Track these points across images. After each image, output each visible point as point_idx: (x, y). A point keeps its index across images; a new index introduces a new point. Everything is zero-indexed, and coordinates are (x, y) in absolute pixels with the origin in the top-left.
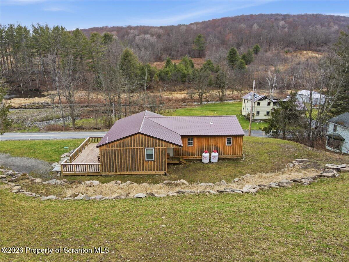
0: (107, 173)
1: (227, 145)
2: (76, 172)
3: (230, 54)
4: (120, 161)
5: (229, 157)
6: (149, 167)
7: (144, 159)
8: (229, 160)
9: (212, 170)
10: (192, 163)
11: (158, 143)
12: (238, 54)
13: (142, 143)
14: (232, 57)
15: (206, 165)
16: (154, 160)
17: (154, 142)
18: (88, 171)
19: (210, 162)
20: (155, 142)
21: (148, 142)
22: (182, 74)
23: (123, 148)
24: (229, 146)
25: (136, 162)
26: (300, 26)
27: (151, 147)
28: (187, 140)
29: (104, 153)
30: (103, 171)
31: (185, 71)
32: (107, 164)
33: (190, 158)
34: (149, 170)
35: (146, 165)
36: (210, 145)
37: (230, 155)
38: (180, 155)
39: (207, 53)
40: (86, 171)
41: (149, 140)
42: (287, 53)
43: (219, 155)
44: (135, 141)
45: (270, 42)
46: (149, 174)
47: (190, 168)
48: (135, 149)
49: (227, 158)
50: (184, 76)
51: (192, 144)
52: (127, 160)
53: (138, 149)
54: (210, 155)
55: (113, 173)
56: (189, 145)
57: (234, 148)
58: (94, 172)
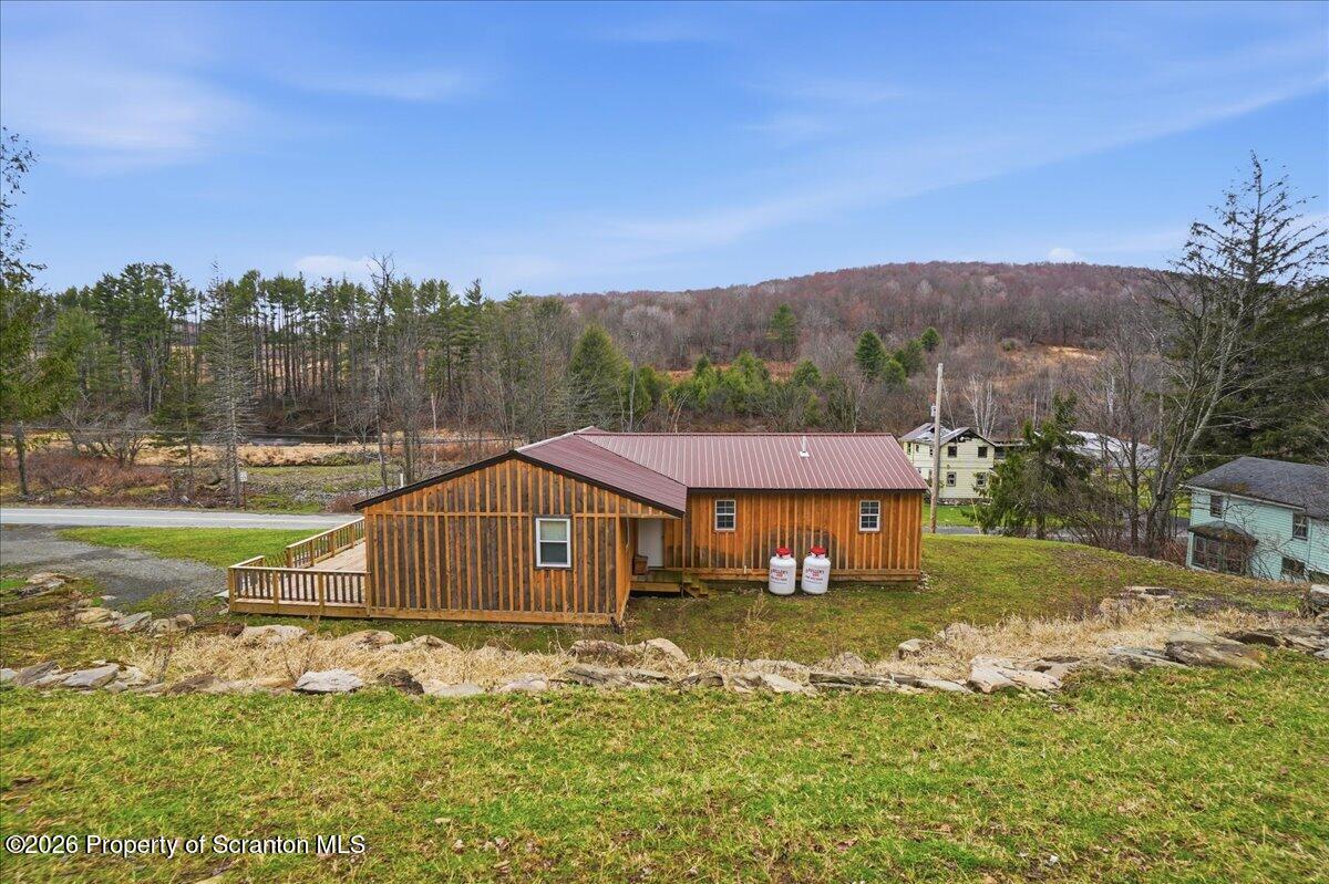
0: (390, 611)
1: (861, 529)
2: (281, 602)
3: (863, 348)
4: (438, 564)
5: (872, 575)
6: (548, 595)
7: (531, 562)
8: (874, 586)
9: (806, 620)
10: (730, 595)
11: (585, 498)
12: (883, 346)
13: (525, 497)
14: (868, 355)
15: (786, 602)
16: (569, 565)
17: (570, 493)
18: (322, 602)
19: (799, 591)
20: (573, 495)
21: (546, 491)
22: (736, 393)
23: (451, 514)
24: (870, 534)
25: (500, 571)
26: (1037, 288)
27: (557, 511)
28: (713, 510)
29: (380, 532)
30: (374, 604)
31: (745, 387)
32: (392, 577)
33: (725, 578)
34: (548, 608)
35: (539, 585)
36: (800, 529)
37: (876, 567)
38: (688, 565)
39: (804, 347)
40: (314, 600)
41: (551, 484)
42: (1008, 350)
43: (833, 566)
44: (498, 486)
45: (963, 325)
46: (551, 624)
47: (720, 612)
48: (496, 517)
49: (864, 578)
50: (740, 397)
51: (731, 525)
52: (464, 561)
53: (509, 518)
54: (800, 566)
55: (412, 614)
56: (720, 525)
57: (891, 541)
58: (345, 605)
